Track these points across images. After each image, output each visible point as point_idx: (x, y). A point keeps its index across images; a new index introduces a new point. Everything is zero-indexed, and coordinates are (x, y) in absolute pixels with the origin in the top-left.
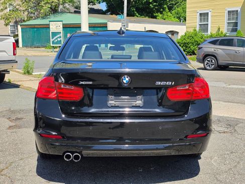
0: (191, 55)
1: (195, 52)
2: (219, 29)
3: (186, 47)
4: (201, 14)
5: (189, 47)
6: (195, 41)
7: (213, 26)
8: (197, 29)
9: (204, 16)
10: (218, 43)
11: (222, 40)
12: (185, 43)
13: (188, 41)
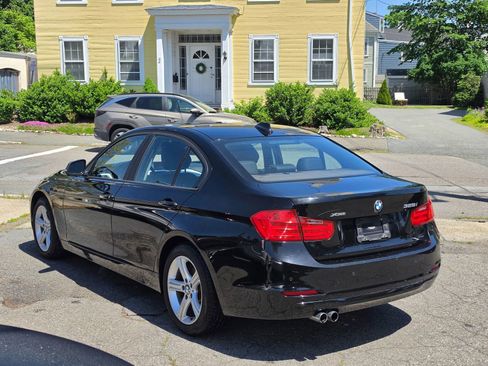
0: (58, 122)
1: (67, 116)
2: (106, 73)
3: (49, 106)
4: (67, 44)
5: (55, 107)
6: (65, 95)
7: (93, 67)
8: (63, 72)
9: (73, 48)
10: (135, 103)
11: (141, 98)
12: (44, 99)
13: (51, 94)
